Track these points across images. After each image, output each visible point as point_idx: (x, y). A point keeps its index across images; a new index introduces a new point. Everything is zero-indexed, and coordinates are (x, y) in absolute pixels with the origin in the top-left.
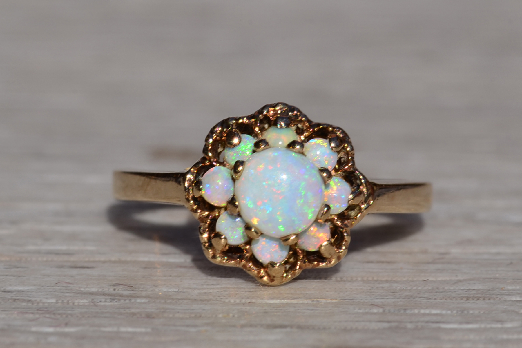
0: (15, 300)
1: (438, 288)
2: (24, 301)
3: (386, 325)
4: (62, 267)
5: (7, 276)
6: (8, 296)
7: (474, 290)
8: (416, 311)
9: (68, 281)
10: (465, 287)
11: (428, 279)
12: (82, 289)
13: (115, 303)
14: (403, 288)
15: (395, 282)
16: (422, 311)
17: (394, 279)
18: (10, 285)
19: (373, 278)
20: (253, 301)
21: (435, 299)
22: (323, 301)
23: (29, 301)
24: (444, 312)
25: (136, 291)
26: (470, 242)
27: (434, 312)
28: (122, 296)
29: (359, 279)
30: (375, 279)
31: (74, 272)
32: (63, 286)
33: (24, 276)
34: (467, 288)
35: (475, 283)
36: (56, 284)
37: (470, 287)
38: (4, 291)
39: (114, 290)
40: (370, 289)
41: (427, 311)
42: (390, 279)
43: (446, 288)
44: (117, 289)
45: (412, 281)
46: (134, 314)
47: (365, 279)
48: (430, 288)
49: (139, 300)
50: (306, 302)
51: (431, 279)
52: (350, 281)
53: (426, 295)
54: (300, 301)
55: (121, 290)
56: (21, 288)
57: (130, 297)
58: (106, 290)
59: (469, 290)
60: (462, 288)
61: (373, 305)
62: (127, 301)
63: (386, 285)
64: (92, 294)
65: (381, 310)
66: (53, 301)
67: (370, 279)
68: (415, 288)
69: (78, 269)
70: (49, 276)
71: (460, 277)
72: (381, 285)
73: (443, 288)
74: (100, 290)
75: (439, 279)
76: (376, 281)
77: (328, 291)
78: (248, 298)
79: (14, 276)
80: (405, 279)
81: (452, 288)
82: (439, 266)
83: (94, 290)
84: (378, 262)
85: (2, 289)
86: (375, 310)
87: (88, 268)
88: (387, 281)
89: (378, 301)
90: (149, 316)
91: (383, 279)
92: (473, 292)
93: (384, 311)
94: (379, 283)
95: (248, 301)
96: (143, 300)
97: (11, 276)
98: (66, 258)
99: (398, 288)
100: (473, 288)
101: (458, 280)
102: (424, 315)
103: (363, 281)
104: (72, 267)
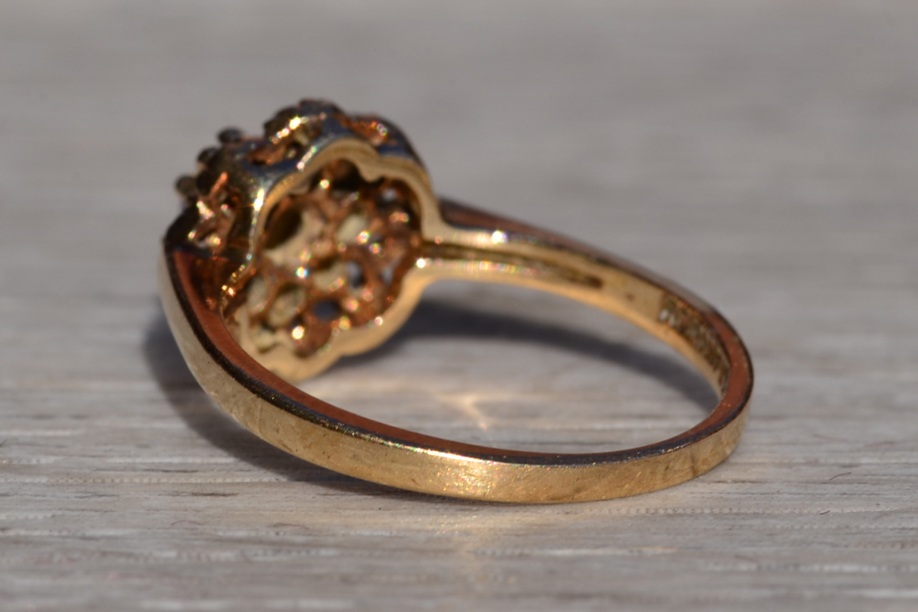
0: (104, 554)
1: (847, 527)
2: (121, 554)
3: (766, 593)
4: (177, 494)
5: (83, 510)
6: (92, 546)
7: (912, 529)
8: (816, 568)
9: (193, 519)
10: (895, 525)
11: (828, 512)
12: (220, 533)
13: (283, 557)
14: (788, 528)
15: (771, 516)
16: (827, 568)
17: (768, 512)
18: (93, 527)
19: (731, 509)
20: (527, 551)
21: (846, 546)
22: (648, 551)
23: (129, 555)
24: (865, 569)
25: (316, 536)
26: (890, 445)
27: (849, 568)
28: (293, 544)
29: (707, 511)
30: (735, 511)
31: (203, 502)
32: (186, 529)
33: (114, 511)
34: (900, 527)
35: (912, 518)
36: (173, 524)
37: (904, 525)
38: (84, 538)
39: (277, 534)
40: (730, 529)
41: (836, 568)
42: (761, 511)
43: (863, 526)
44: (282, 533)
45: (801, 515)
46: (319, 577)
47: (717, 511)
48: (834, 526)
49: (323, 552)
50: (620, 552)
51: (833, 510)
52: (691, 516)
53: (830, 539)
54: (609, 552)
55: (287, 535)
56: (111, 532)
57: (306, 546)
58: (262, 533)
59: (903, 529)
60: (890, 527)
61: (739, 557)
62: (304, 554)
63: (757, 522)
64: (240, 541)
65: (753, 567)
66: (172, 554)
67: (726, 511)
68: (806, 527)
69: (209, 498)
70: (158, 510)
71: (883, 508)
72: (748, 522)
73: (858, 527)
74: (253, 534)
75: (847, 510)
76: (736, 514)
77: (655, 534)
78: (516, 546)
79: (96, 511)
80: (787, 511)
81: (873, 527)
82: (845, 488)
83: (241, 534)
84: (735, 482)
85: (79, 534)
86: (744, 566)
87: (224, 495)
88: (756, 515)
89: (747, 550)
90: (346, 580)
91: (749, 512)
92: (912, 533)
93: (760, 568)
94: (744, 519)
95: (517, 551)
96: (332, 552)
97: (91, 510)
98: (182, 478)
99: (778, 527)
100: (911, 526)
101: (881, 512)
102: (831, 574)
103: (712, 514)
104: (195, 494)
